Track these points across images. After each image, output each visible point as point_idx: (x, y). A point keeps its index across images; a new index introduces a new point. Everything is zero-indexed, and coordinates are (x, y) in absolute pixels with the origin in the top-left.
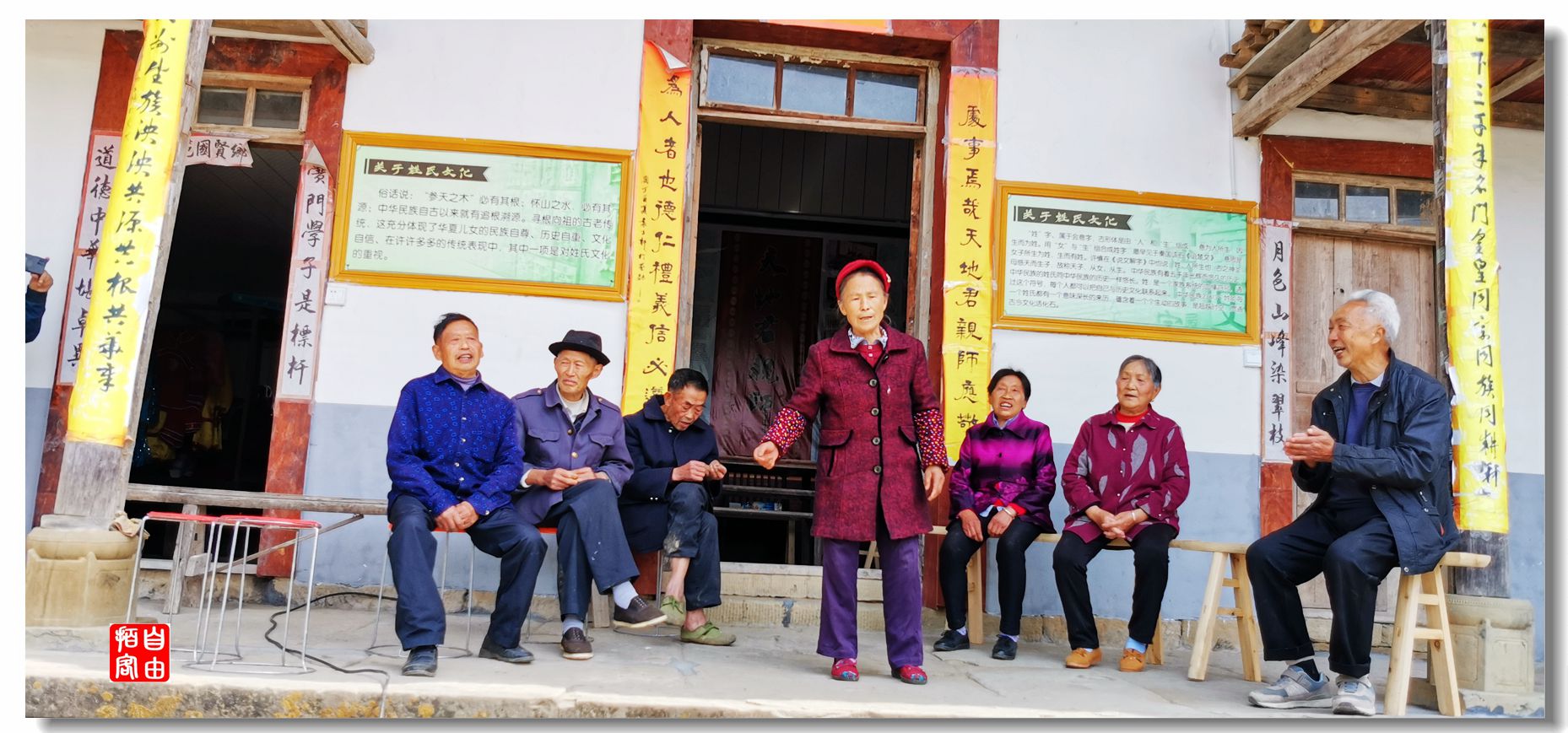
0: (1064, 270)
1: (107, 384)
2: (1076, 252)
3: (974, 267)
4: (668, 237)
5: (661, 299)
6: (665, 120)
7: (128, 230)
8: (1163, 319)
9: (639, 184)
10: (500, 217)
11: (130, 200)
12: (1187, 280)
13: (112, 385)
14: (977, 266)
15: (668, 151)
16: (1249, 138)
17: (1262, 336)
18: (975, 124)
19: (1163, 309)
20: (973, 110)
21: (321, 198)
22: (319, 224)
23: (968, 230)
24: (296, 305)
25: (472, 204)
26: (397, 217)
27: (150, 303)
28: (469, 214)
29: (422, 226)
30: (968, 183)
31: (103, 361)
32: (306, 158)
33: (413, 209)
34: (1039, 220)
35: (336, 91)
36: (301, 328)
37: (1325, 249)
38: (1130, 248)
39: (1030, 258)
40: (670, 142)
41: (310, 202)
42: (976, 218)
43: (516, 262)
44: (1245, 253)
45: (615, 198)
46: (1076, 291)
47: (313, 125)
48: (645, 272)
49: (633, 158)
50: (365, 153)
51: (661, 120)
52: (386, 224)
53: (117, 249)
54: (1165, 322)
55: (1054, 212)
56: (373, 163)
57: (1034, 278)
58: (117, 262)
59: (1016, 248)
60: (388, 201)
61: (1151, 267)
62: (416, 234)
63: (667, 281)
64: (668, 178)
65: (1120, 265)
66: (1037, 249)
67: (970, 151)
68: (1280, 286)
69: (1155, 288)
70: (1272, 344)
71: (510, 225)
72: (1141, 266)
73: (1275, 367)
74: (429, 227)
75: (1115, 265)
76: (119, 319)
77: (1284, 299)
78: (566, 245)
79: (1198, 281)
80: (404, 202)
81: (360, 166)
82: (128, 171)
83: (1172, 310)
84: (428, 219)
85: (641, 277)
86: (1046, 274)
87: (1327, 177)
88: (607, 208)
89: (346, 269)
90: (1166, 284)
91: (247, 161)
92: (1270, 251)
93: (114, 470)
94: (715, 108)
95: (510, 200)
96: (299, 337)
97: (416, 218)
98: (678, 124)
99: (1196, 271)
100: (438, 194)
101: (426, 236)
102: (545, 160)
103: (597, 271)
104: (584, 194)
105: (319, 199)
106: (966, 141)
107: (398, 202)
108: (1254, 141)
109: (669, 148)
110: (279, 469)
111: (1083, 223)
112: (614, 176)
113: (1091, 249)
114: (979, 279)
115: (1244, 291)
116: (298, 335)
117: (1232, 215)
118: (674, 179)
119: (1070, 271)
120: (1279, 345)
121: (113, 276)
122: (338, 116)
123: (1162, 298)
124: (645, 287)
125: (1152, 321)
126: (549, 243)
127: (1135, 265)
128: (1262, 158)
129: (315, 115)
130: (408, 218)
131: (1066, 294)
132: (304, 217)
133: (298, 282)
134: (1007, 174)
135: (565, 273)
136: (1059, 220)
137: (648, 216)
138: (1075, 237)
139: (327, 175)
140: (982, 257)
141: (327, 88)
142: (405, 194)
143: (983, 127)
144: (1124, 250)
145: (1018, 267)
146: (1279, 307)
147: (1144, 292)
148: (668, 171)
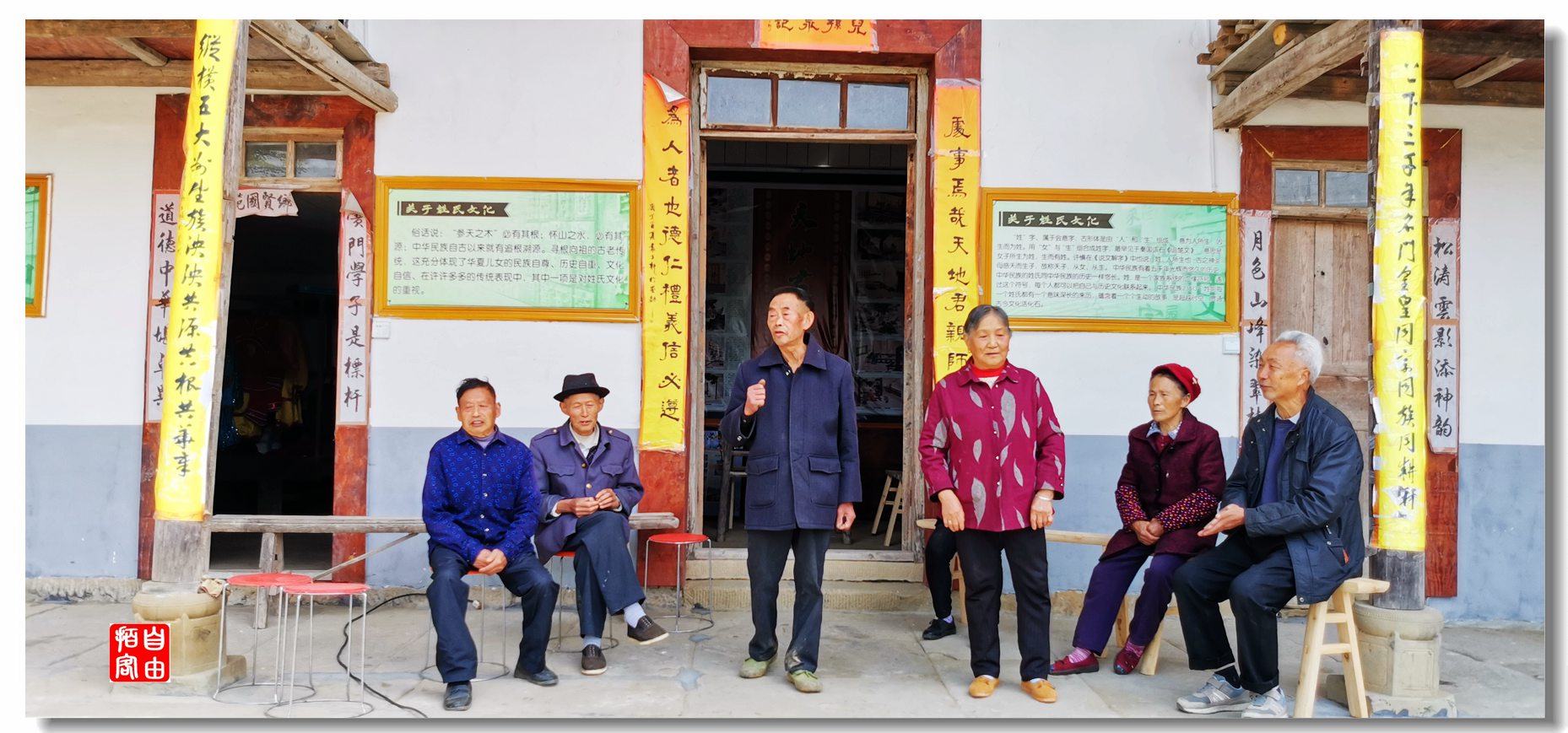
0: (1048, 271)
1: (184, 470)
2: (1060, 253)
3: (962, 273)
4: (675, 260)
5: (672, 318)
6: (667, 149)
7: (189, 335)
8: (1144, 313)
9: (647, 212)
10: (522, 249)
11: (187, 308)
12: (1168, 273)
13: (188, 471)
14: (964, 272)
15: (671, 179)
16: (1230, 130)
17: (1241, 323)
18: (959, 134)
19: (1143, 303)
20: (957, 121)
21: (360, 241)
22: (361, 265)
23: (955, 238)
24: (347, 340)
25: (495, 239)
26: (430, 254)
27: (213, 395)
28: (494, 248)
29: (453, 261)
30: (954, 192)
31: (178, 451)
32: (345, 203)
33: (444, 245)
34: (1023, 224)
35: (366, 140)
36: (352, 361)
37: (1306, 233)
38: (1111, 246)
39: (1015, 261)
40: (673, 170)
41: (351, 244)
42: (962, 226)
43: (540, 291)
44: (1224, 243)
45: (625, 226)
46: (1060, 290)
47: (348, 173)
48: (656, 294)
49: (639, 187)
50: (397, 196)
51: (664, 150)
52: (420, 261)
53: (181, 353)
54: (1146, 315)
55: (1037, 215)
56: (405, 205)
57: (1020, 280)
58: (182, 364)
59: (1000, 251)
60: (421, 240)
61: (1131, 263)
62: (448, 269)
63: (676, 302)
64: (672, 204)
65: (1102, 263)
66: (1022, 252)
67: (955, 161)
68: (1259, 275)
69: (1136, 283)
70: (1251, 331)
71: (532, 256)
72: (1123, 262)
73: (1253, 353)
74: (459, 262)
75: (1097, 263)
76: (188, 414)
77: (1263, 288)
78: (583, 272)
79: (1178, 274)
80: (434, 240)
81: (393, 208)
82: (183, 283)
83: (1154, 303)
84: (457, 255)
85: (652, 299)
86: (1031, 275)
87: (1308, 164)
88: (619, 235)
89: (388, 304)
90: (1147, 278)
91: (293, 210)
92: (1249, 241)
93: (197, 541)
94: (715, 129)
95: (530, 233)
96: (352, 369)
97: (447, 254)
98: (679, 152)
99: (1175, 265)
100: (465, 231)
101: (457, 270)
102: (559, 193)
103: (613, 295)
104: (597, 224)
105: (359, 241)
106: (951, 151)
107: (430, 240)
108: (1235, 132)
109: (672, 176)
110: (344, 488)
111: (1066, 224)
112: (622, 206)
113: (1074, 249)
114: (966, 284)
115: (1223, 281)
116: (351, 367)
117: (1212, 207)
118: (678, 205)
119: (1054, 271)
120: (1257, 332)
121: (180, 376)
122: (370, 163)
123: (1143, 293)
124: (657, 308)
125: (1133, 314)
126: (568, 271)
127: (1117, 262)
128: (1241, 151)
129: (350, 164)
130: (440, 255)
131: (1050, 294)
132: (349, 258)
133: (348, 319)
134: (992, 181)
135: (583, 298)
136: (1043, 223)
137: (656, 241)
138: (1058, 238)
139: (364, 220)
140: (969, 263)
141: (357, 137)
142: (435, 233)
143: (967, 137)
144: (1106, 247)
145: (1004, 270)
146: (1257, 295)
147: (1126, 287)
148: (673, 198)
